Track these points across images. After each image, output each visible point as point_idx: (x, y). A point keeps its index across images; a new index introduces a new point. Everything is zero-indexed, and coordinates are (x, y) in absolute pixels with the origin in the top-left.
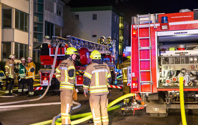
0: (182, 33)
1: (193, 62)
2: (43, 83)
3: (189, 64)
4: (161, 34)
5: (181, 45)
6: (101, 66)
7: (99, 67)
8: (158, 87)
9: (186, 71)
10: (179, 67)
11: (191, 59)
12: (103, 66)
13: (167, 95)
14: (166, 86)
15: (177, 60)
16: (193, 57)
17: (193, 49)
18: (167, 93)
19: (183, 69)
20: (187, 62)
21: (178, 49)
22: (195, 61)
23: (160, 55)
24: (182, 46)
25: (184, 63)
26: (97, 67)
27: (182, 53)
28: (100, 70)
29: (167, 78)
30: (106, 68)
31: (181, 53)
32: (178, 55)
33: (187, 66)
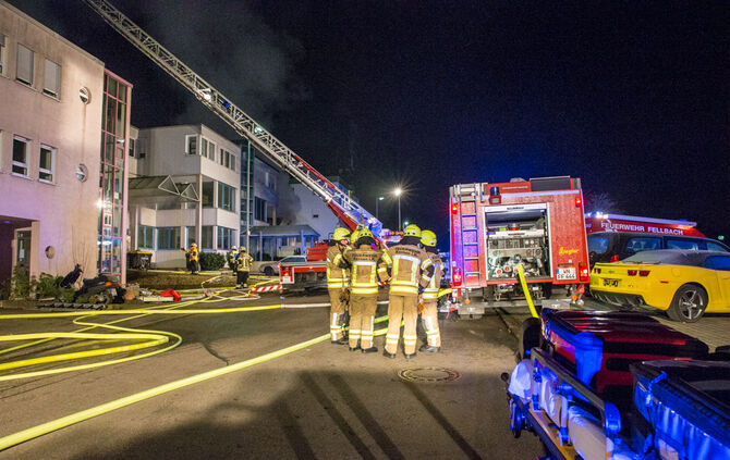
0: (517, 208)
1: (529, 245)
2: (283, 280)
3: (524, 248)
4: (490, 210)
8: (487, 279)
9: (520, 257)
10: (511, 252)
11: (527, 242)
13: (497, 289)
14: (497, 278)
15: (508, 243)
16: (529, 239)
17: (530, 229)
19: (517, 255)
20: (522, 245)
21: (511, 229)
22: (531, 244)
23: (488, 237)
24: (514, 225)
25: (518, 247)
27: (518, 234)
29: (497, 267)
31: (515, 234)
33: (521, 251)
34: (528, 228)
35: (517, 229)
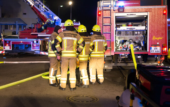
0: (132, 14)
2: (5, 48)
3: (135, 36)
4: (118, 15)
5: (130, 23)
6: (100, 37)
7: (98, 38)
8: (115, 51)
9: (132, 40)
10: (127, 38)
11: (136, 33)
12: (101, 37)
13: (119, 57)
14: (120, 51)
15: (126, 32)
16: (137, 31)
17: (138, 26)
18: (119, 55)
19: (131, 39)
20: (133, 35)
21: (128, 26)
22: (138, 34)
23: (116, 29)
25: (131, 35)
26: (97, 38)
27: (132, 28)
28: (99, 40)
29: (120, 45)
30: (104, 38)
31: (130, 28)
32: (129, 29)
33: (132, 37)
34: (137, 25)
35: (131, 26)
